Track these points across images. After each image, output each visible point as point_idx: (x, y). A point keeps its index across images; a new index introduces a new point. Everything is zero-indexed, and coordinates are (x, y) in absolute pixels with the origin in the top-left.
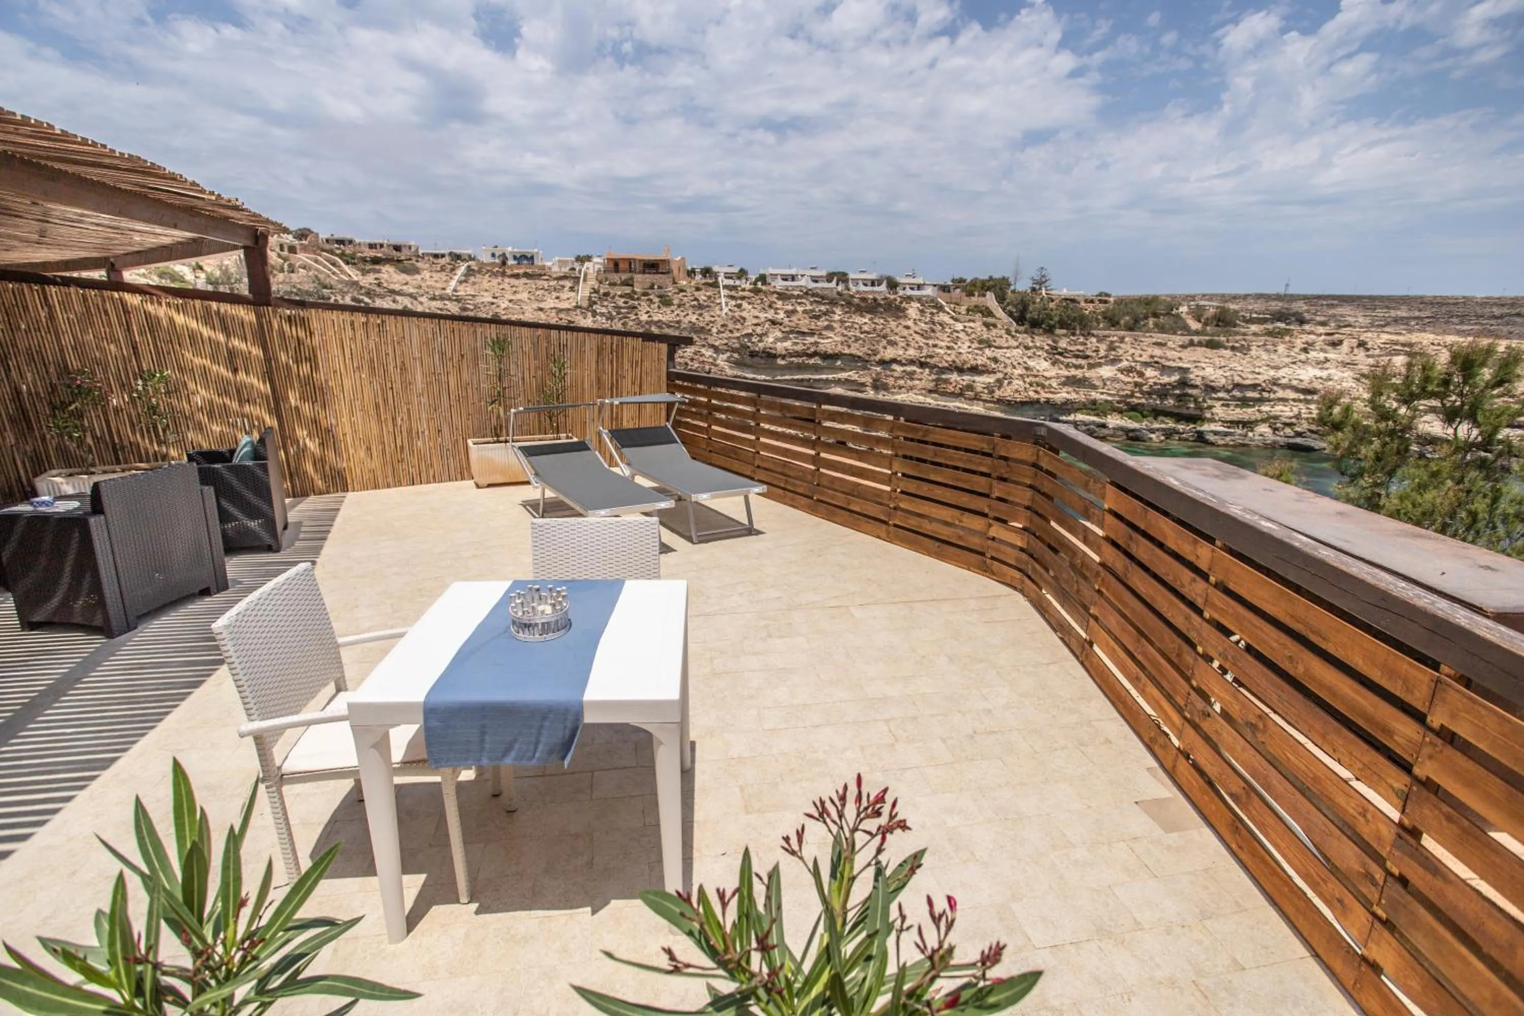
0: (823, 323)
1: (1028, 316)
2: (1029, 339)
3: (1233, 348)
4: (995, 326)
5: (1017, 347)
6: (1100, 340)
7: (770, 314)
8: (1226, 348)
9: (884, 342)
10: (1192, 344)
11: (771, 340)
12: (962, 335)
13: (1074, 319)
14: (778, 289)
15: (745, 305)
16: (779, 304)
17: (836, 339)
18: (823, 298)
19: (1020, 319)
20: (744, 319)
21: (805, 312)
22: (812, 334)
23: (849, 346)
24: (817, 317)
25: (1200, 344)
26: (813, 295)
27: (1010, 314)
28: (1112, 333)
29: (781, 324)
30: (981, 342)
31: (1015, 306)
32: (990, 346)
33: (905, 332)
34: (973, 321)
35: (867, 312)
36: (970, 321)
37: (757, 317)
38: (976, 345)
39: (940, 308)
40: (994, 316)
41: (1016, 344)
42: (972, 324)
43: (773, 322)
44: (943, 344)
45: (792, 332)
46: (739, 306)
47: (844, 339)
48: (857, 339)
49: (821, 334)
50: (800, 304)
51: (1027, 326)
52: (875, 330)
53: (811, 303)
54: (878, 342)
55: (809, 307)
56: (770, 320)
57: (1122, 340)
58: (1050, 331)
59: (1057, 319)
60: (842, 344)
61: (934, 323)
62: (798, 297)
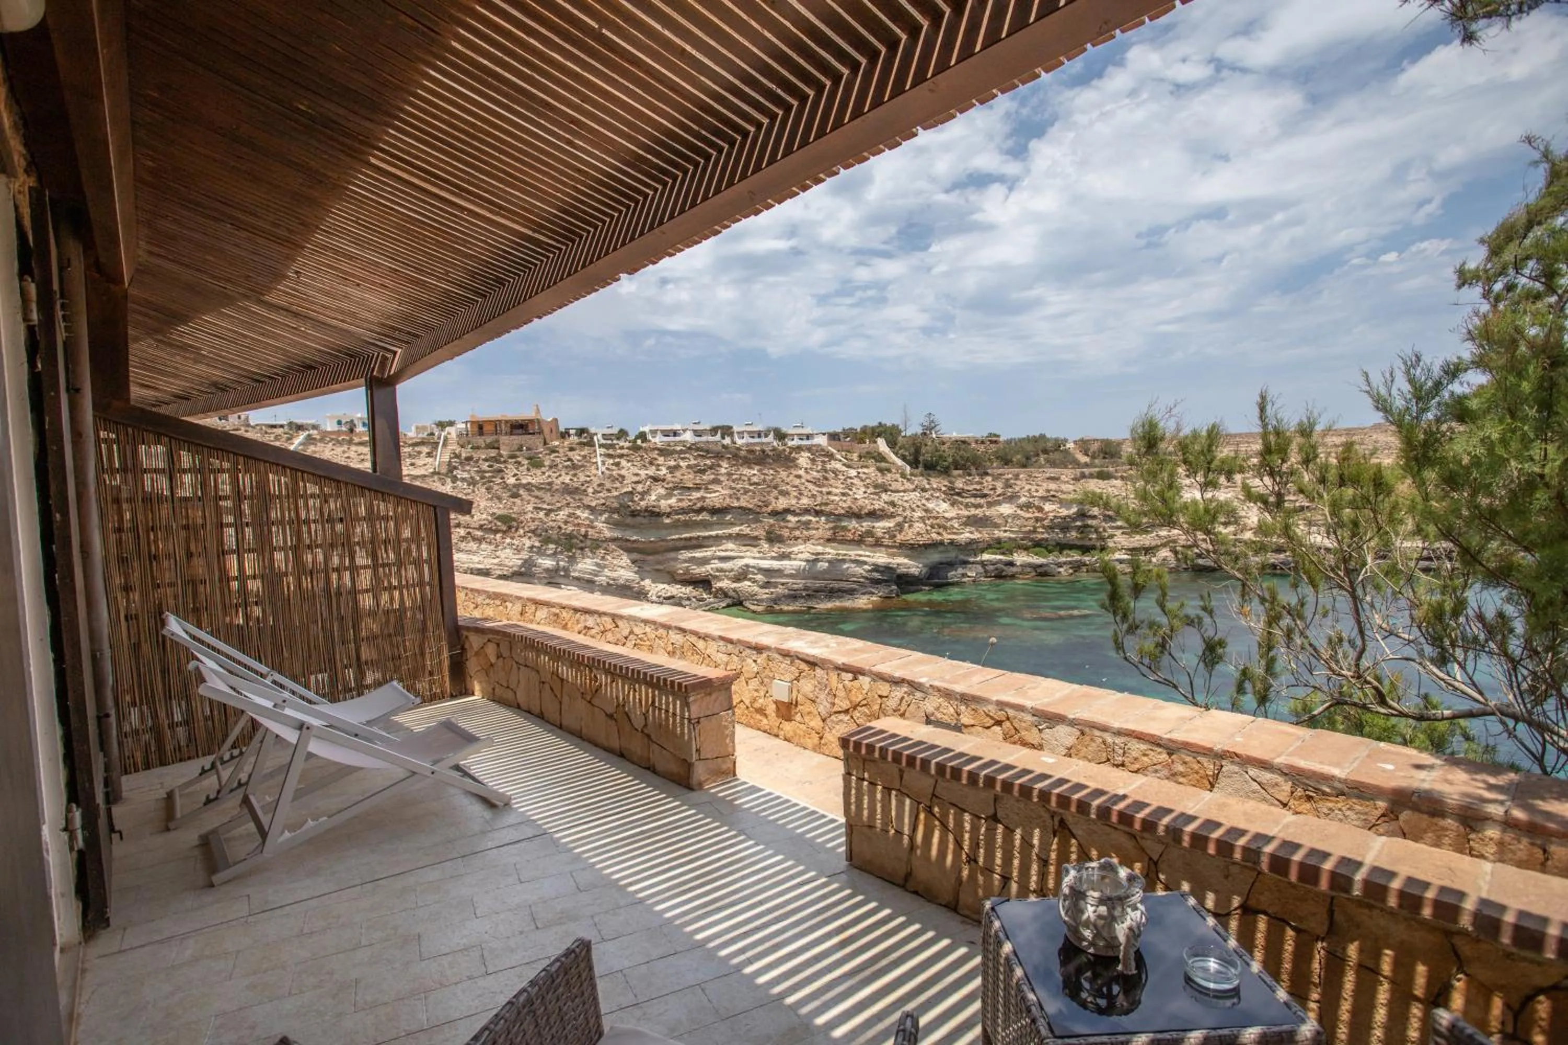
0: (709, 476)
1: (921, 458)
2: (925, 482)
3: (1122, 478)
4: (889, 470)
5: (914, 490)
6: (996, 478)
7: (652, 471)
8: (1116, 478)
9: (775, 492)
10: (1083, 476)
11: (653, 498)
12: (856, 481)
13: (968, 460)
14: (659, 445)
15: (624, 463)
16: (661, 460)
17: (724, 492)
18: (708, 451)
19: (914, 463)
20: (623, 477)
21: (689, 467)
22: (698, 488)
23: (738, 499)
24: (703, 472)
25: (1091, 476)
26: (698, 449)
27: (903, 458)
28: (1006, 471)
29: (664, 480)
30: (876, 486)
31: (906, 450)
32: (886, 491)
33: (797, 482)
34: (866, 467)
35: (756, 464)
36: (862, 467)
37: (637, 475)
38: (871, 490)
39: (831, 456)
40: (887, 462)
41: (912, 487)
42: (866, 470)
43: (655, 479)
44: (838, 491)
45: (675, 488)
46: (617, 464)
47: (731, 492)
48: (746, 492)
49: (707, 489)
50: (683, 459)
51: (920, 469)
52: (764, 480)
53: (695, 459)
54: (769, 493)
55: (693, 462)
56: (651, 477)
57: (1017, 477)
58: (946, 472)
59: (950, 460)
60: (730, 497)
61: (826, 471)
62: (681, 452)
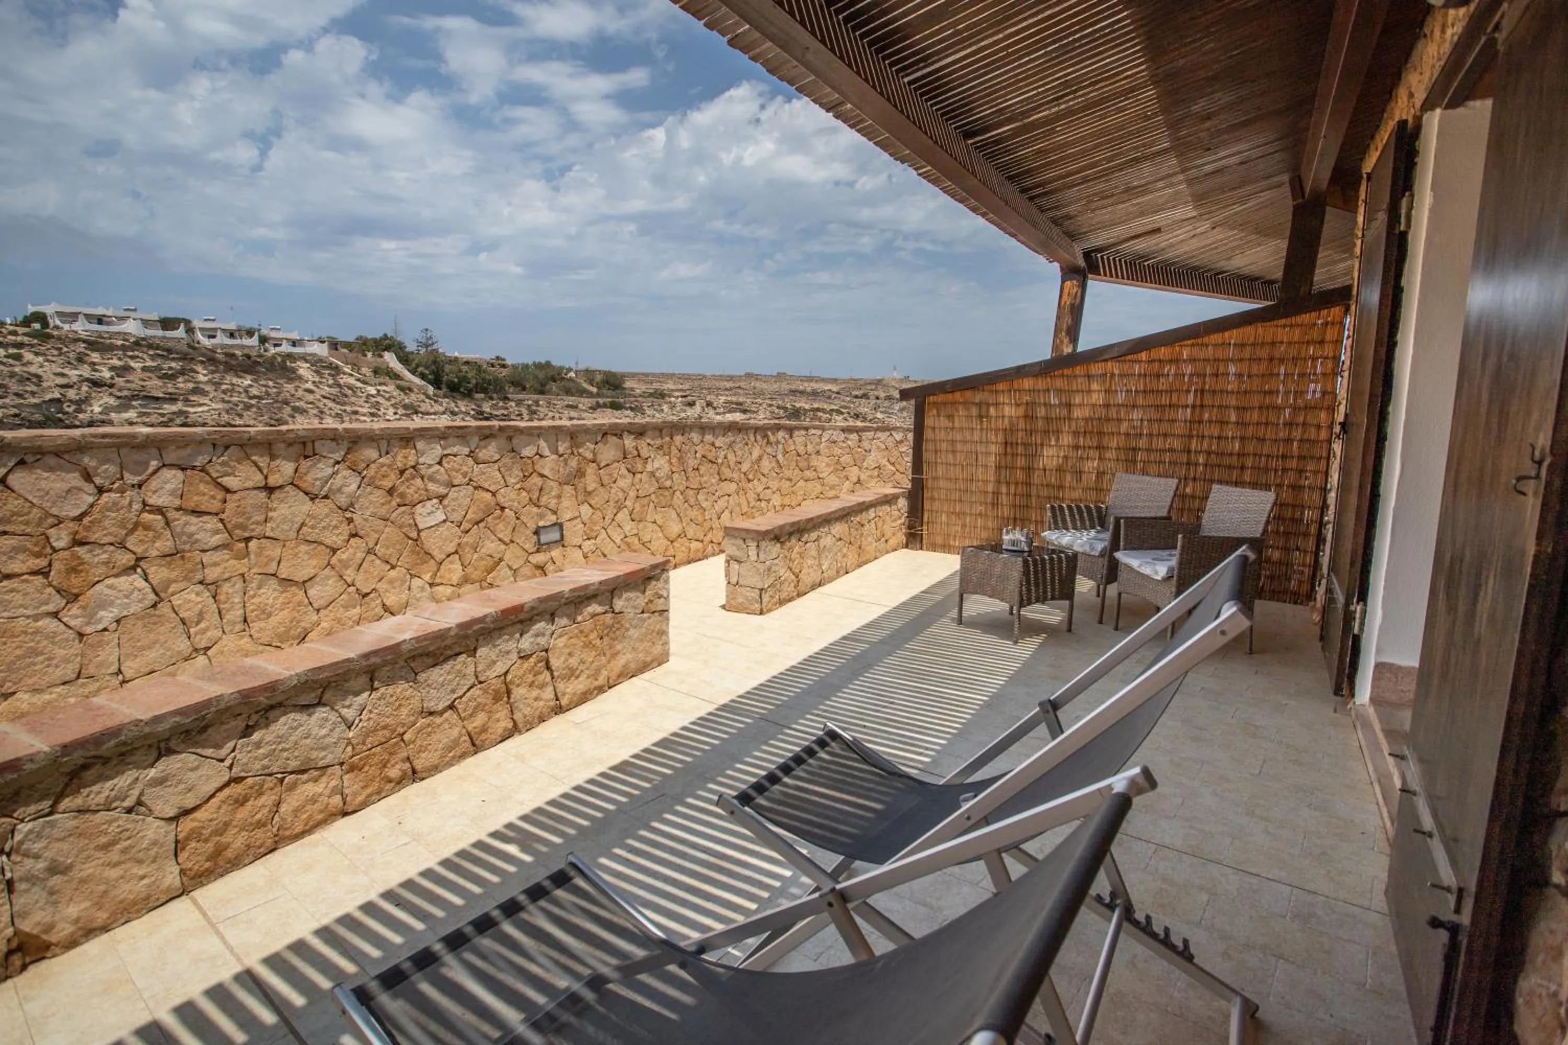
0: (183, 384)
1: (445, 378)
2: (453, 405)
3: (631, 409)
4: (410, 390)
5: (444, 413)
6: (519, 403)
7: (86, 371)
8: (626, 409)
9: (288, 410)
10: (598, 406)
11: (97, 409)
12: (379, 399)
13: (489, 383)
14: (83, 335)
15: (28, 356)
16: (95, 357)
17: (214, 406)
18: (169, 351)
19: (437, 384)
20: (38, 377)
21: (144, 369)
22: (172, 399)
23: (241, 416)
24: (172, 377)
25: (605, 406)
26: (150, 346)
27: (423, 377)
28: (527, 397)
29: (112, 386)
30: (405, 407)
31: (427, 368)
32: (416, 412)
33: (311, 397)
34: (384, 384)
35: (246, 372)
36: (380, 384)
37: (63, 375)
38: (401, 411)
39: (337, 370)
40: (402, 379)
41: (441, 409)
42: (384, 388)
43: (96, 384)
44: (365, 410)
45: (134, 397)
46: (18, 357)
47: (226, 406)
48: (248, 407)
49: (187, 400)
50: (132, 357)
51: (445, 389)
52: (268, 394)
53: (153, 358)
54: (280, 409)
55: (150, 363)
56: (87, 380)
57: (537, 403)
58: (468, 395)
59: (474, 381)
60: (227, 412)
61: (339, 386)
62: (124, 348)
